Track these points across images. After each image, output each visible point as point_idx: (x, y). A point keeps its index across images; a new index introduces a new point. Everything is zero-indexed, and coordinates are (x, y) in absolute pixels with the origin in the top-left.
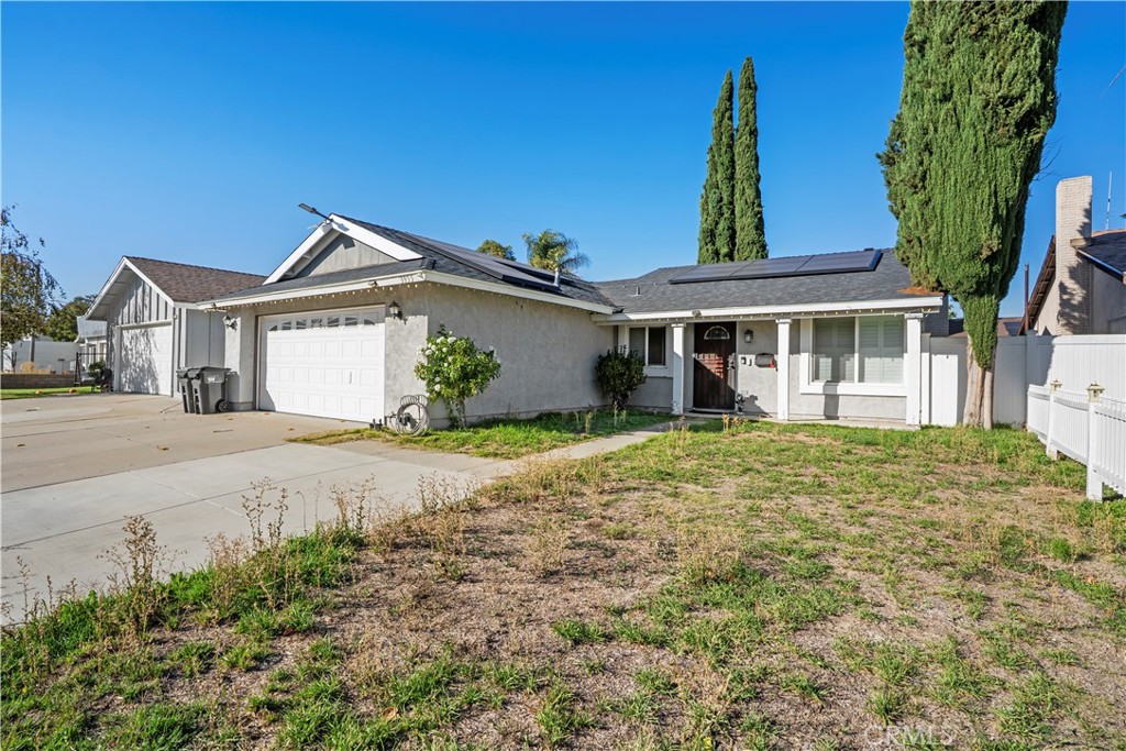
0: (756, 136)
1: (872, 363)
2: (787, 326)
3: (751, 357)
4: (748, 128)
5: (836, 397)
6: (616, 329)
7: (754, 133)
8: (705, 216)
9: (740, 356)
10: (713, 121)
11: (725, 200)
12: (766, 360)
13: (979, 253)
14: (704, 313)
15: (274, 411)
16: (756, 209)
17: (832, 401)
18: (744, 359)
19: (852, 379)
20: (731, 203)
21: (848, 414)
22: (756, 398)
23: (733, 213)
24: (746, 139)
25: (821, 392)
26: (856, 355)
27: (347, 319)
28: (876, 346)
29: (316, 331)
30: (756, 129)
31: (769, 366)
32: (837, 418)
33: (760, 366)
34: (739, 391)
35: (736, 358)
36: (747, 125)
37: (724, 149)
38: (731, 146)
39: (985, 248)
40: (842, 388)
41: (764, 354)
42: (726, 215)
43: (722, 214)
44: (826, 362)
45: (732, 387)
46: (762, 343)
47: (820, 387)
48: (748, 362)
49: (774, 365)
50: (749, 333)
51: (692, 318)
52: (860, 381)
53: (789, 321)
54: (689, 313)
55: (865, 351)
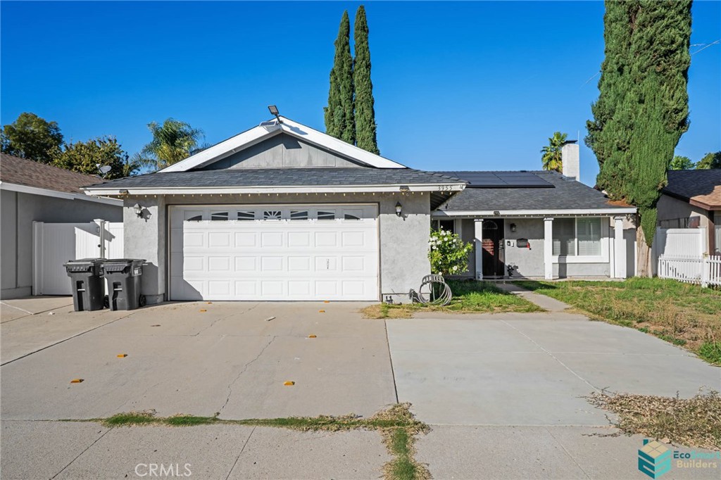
0: (370, 69)
1: (584, 243)
2: (551, 222)
3: (513, 242)
4: (364, 62)
5: (565, 264)
7: (368, 66)
8: (332, 127)
9: (506, 241)
10: (335, 51)
11: (348, 116)
12: (523, 243)
13: (657, 187)
14: (502, 213)
15: (202, 300)
16: (372, 126)
17: (563, 267)
18: (509, 242)
19: (574, 255)
20: (352, 118)
21: (571, 273)
22: (517, 267)
23: (354, 126)
24: (363, 70)
25: (557, 262)
26: (576, 240)
27: (319, 213)
28: (584, 234)
29: (272, 223)
30: (370, 65)
31: (526, 246)
32: (566, 277)
33: (519, 247)
34: (507, 264)
35: (504, 242)
36: (364, 59)
37: (345, 75)
38: (351, 74)
39: (661, 184)
40: (569, 259)
41: (522, 239)
42: (349, 128)
43: (346, 127)
44: (558, 243)
45: (502, 261)
46: (520, 232)
47: (556, 259)
48: (512, 245)
49: (528, 246)
50: (512, 226)
51: (492, 216)
52: (578, 255)
53: (553, 219)
54: (492, 213)
55: (581, 236)
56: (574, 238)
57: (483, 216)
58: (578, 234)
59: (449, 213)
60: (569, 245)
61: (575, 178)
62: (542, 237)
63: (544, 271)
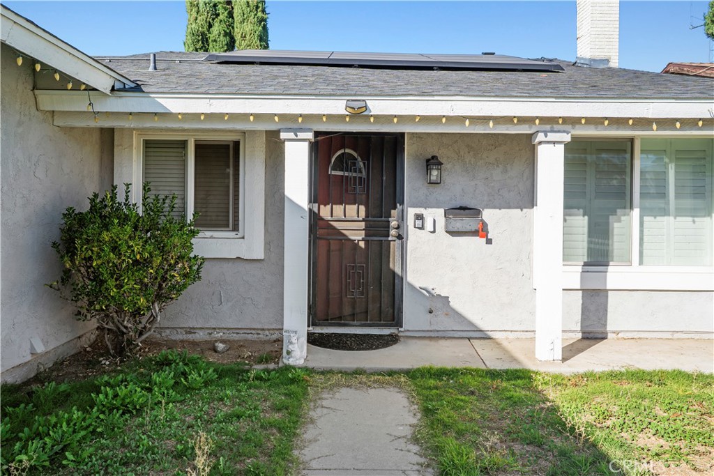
2: (560, 148)
3: (435, 215)
5: (603, 294)
6: (108, 140)
9: (411, 212)
12: (468, 223)
17: (595, 302)
18: (419, 217)
26: (636, 212)
31: (475, 233)
33: (453, 233)
35: (402, 217)
41: (462, 208)
44: (581, 222)
45: (398, 270)
46: (458, 185)
47: (573, 276)
48: (429, 225)
49: (482, 231)
50: (432, 162)
51: (340, 118)
52: (641, 263)
53: (567, 138)
54: (337, 106)
55: (649, 203)
56: (631, 208)
57: (308, 118)
58: (642, 195)
59: (176, 105)
60: (617, 227)
61: (608, 61)
62: (529, 200)
63: (533, 313)
